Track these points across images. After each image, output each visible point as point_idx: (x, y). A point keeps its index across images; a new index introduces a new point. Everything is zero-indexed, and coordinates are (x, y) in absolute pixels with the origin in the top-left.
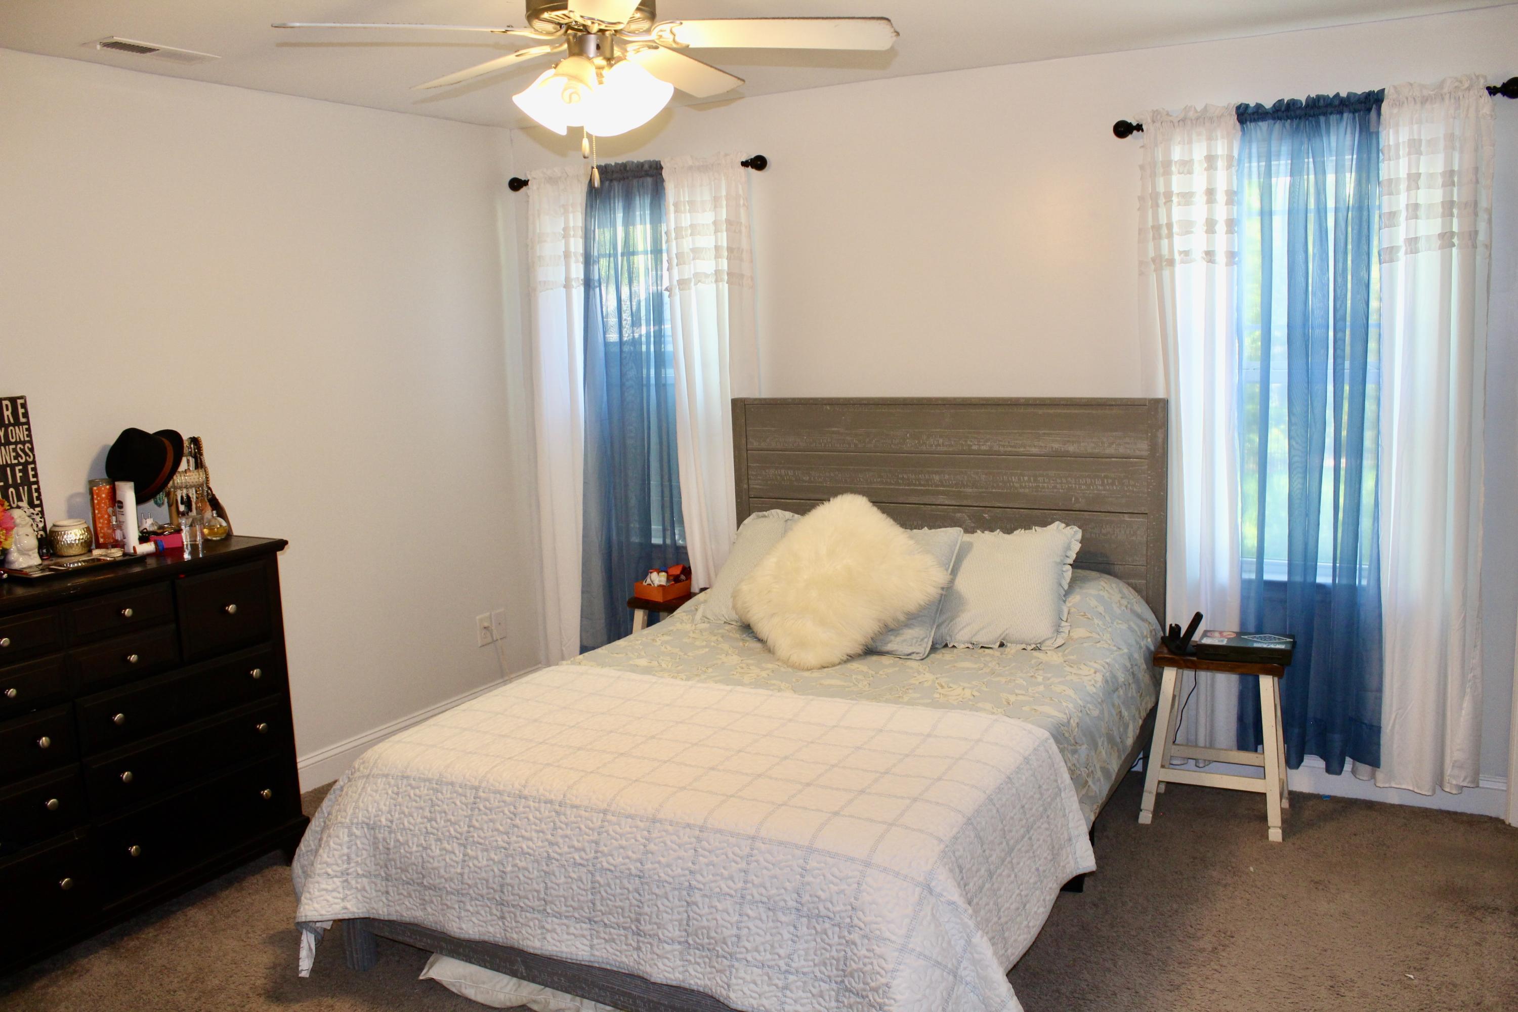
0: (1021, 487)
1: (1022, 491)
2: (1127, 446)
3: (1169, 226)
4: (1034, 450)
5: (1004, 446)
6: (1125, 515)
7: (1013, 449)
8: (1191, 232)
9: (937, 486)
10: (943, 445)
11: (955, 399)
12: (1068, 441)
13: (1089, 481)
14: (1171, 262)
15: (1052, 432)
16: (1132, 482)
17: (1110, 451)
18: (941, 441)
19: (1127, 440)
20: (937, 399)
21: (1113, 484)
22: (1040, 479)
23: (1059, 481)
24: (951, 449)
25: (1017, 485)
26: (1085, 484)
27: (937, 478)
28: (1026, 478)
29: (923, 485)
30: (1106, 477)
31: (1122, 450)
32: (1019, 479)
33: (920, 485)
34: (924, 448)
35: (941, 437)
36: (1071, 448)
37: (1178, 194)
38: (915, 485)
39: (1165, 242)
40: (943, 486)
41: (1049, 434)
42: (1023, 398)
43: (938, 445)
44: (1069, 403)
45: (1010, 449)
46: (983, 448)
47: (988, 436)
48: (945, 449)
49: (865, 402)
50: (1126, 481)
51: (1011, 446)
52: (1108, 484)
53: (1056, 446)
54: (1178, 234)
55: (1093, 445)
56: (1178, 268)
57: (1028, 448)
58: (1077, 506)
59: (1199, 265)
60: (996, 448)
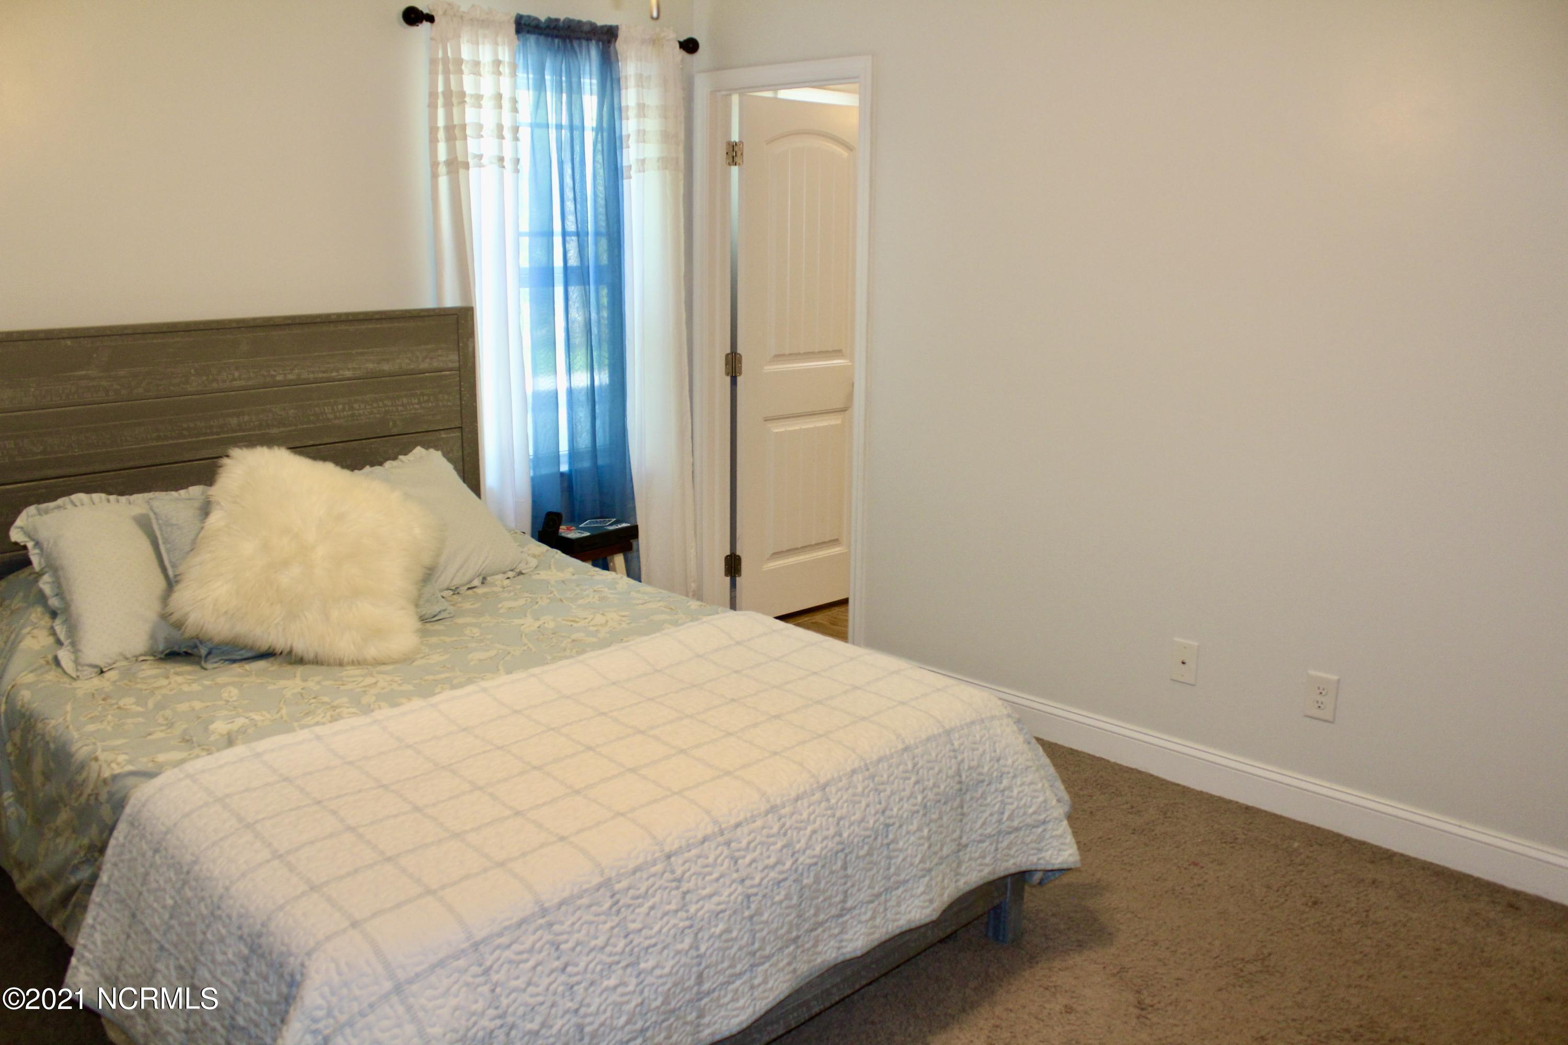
0: (336, 418)
1: (336, 422)
2: (440, 358)
3: (464, 127)
4: (348, 374)
5: (313, 372)
6: (442, 432)
7: (325, 375)
8: (482, 136)
9: (234, 431)
10: (240, 380)
11: (254, 319)
12: (384, 360)
13: (405, 400)
14: (466, 166)
15: (365, 350)
16: (446, 397)
17: (424, 365)
18: (237, 374)
19: (440, 352)
20: (231, 321)
21: (428, 401)
22: (356, 406)
23: (375, 405)
24: (251, 383)
25: (331, 416)
26: (403, 405)
27: (234, 421)
28: (340, 407)
29: (217, 434)
30: (423, 394)
31: (435, 364)
32: (333, 409)
33: (213, 434)
34: (215, 385)
35: (237, 368)
36: (386, 367)
37: (472, 96)
38: (206, 434)
39: (459, 144)
40: (241, 430)
41: (362, 354)
42: (334, 314)
43: (235, 380)
44: (383, 317)
45: (321, 375)
46: (290, 377)
47: (295, 362)
48: (243, 383)
49: (130, 331)
50: (440, 396)
51: (324, 372)
52: (424, 402)
53: (370, 366)
54: (472, 137)
55: (407, 361)
56: (473, 171)
57: (341, 372)
58: (395, 431)
59: (491, 170)
60: (305, 375)
